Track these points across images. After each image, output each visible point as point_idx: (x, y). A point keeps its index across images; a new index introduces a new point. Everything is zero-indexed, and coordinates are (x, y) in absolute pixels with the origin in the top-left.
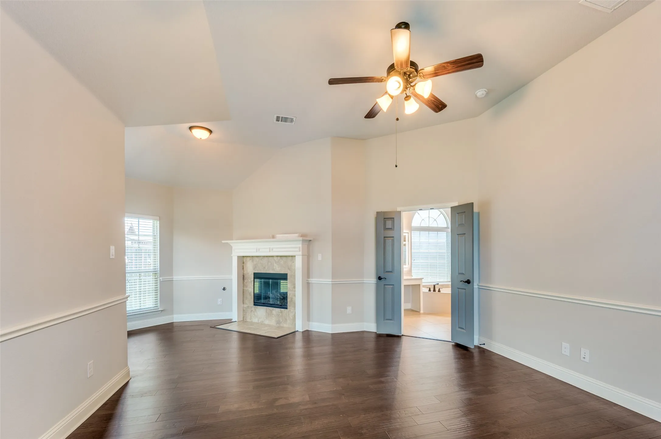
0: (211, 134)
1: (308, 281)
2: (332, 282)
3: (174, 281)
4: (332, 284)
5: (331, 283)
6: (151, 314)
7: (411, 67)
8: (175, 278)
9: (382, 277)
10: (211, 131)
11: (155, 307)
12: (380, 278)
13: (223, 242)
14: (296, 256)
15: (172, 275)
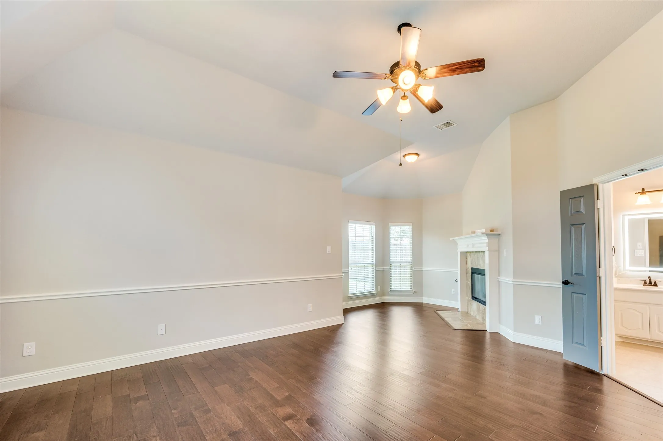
0: (418, 157)
1: (499, 279)
2: (513, 281)
3: (423, 271)
4: (514, 284)
5: (512, 283)
6: (408, 293)
7: (415, 67)
8: (424, 268)
9: (570, 281)
10: (418, 155)
11: (410, 289)
12: (566, 283)
13: (451, 239)
14: (486, 252)
15: (422, 266)
